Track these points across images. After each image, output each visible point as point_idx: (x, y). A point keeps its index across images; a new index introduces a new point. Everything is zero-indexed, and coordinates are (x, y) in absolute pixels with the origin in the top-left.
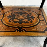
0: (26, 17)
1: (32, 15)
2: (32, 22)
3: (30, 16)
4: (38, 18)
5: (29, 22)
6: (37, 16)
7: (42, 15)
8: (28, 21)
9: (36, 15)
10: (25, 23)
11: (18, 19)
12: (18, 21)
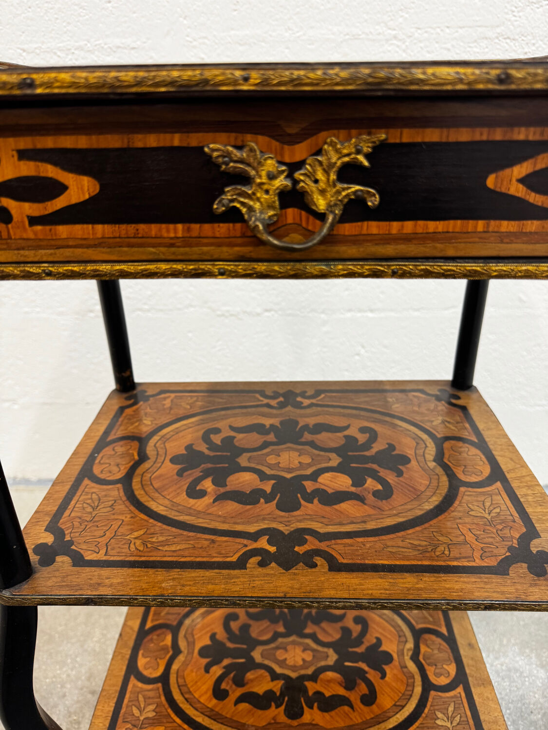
0: (332, 657)
1: (369, 640)
2: (370, 699)
3: (359, 641)
4: (412, 666)
5: (354, 697)
6: (410, 645)
7: (444, 630)
8: (342, 691)
9: (401, 635)
10: (328, 704)
11: (275, 676)
12: (277, 686)
